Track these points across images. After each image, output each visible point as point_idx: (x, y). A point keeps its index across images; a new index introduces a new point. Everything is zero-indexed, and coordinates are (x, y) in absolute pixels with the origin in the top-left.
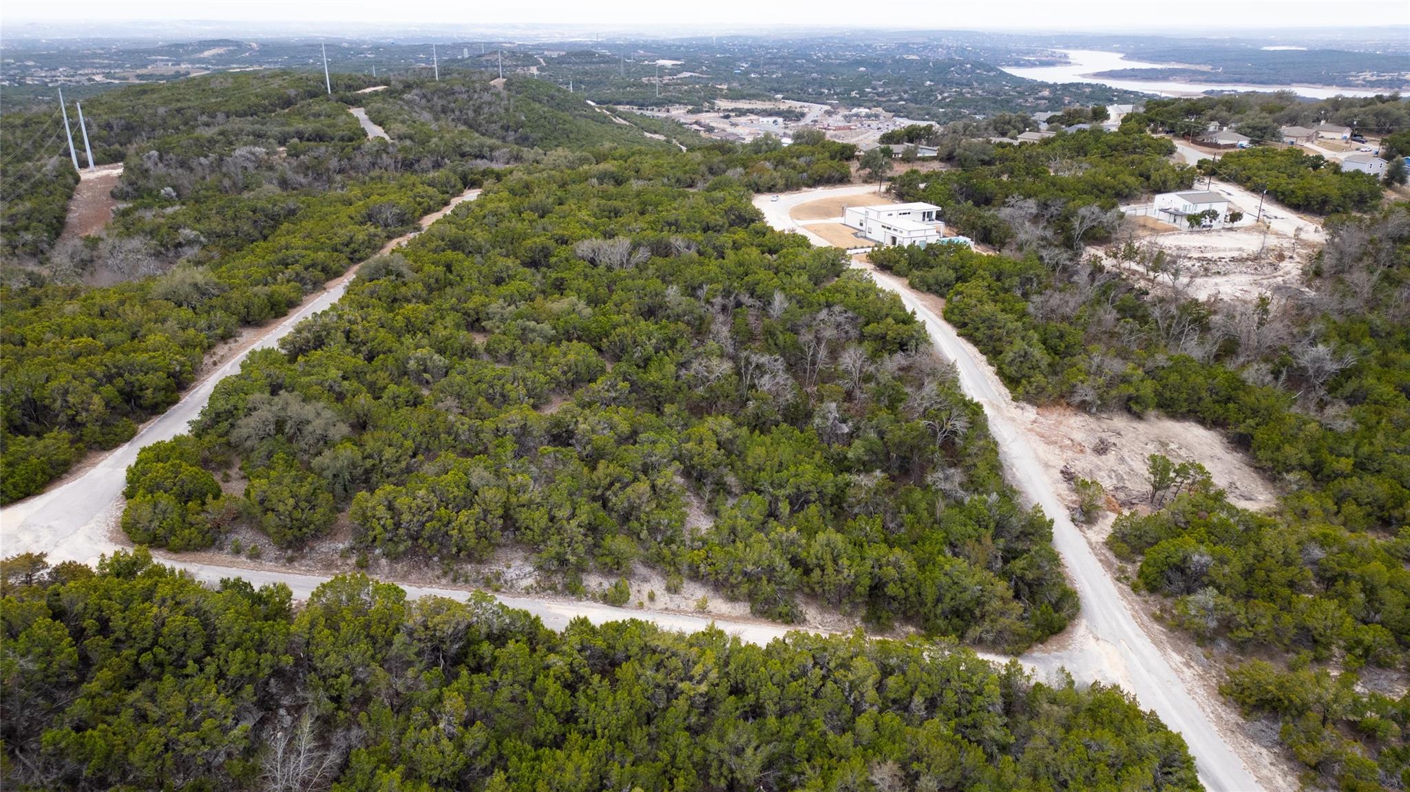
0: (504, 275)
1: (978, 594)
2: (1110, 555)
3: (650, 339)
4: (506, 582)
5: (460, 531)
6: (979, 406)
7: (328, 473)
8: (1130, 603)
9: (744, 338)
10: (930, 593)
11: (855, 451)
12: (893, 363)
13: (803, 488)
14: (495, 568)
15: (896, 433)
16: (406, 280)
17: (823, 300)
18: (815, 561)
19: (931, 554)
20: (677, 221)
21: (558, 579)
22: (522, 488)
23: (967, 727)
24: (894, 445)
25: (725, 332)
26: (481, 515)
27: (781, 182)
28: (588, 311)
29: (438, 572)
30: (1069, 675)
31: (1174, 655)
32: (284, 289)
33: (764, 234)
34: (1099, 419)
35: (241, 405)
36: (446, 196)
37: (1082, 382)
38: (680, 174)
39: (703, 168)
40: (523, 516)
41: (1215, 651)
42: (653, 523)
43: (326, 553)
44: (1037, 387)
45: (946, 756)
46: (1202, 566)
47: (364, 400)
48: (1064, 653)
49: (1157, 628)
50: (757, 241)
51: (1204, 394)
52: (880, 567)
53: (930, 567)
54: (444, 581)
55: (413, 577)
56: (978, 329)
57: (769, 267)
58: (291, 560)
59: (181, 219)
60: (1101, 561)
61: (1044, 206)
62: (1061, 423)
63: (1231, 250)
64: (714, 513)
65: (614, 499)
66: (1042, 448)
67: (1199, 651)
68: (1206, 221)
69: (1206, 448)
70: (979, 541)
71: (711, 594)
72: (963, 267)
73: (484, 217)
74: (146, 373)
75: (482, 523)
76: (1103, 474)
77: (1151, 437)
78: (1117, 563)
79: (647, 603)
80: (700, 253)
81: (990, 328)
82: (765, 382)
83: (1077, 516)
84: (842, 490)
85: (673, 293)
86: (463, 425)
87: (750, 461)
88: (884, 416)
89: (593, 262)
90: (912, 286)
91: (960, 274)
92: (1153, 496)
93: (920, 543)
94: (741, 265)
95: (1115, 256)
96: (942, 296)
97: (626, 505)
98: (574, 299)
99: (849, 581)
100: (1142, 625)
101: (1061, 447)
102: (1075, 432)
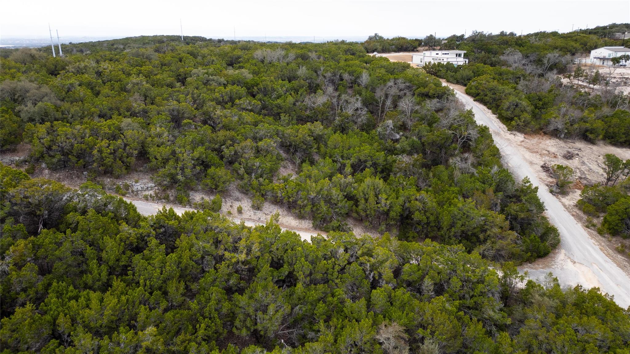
1: (482, 223)
2: (580, 212)
6: (486, 129)
8: (597, 241)
10: (446, 221)
11: (401, 144)
12: (431, 105)
13: (363, 158)
14: (127, 182)
15: (428, 137)
17: (391, 77)
18: (362, 195)
19: (448, 199)
21: (172, 193)
22: (160, 135)
23: (469, 308)
24: (429, 144)
26: (121, 146)
28: (250, 75)
30: (556, 280)
33: (364, 57)
34: (565, 142)
37: (555, 118)
40: (152, 150)
42: (249, 165)
44: (524, 122)
45: (449, 326)
49: (620, 257)
52: (410, 202)
53: (447, 204)
56: (486, 96)
60: (573, 215)
61: (526, 56)
62: (540, 143)
65: (226, 150)
66: (528, 155)
68: (623, 62)
70: (484, 192)
72: (478, 71)
77: (601, 152)
78: (585, 217)
79: (235, 213)
80: (325, 60)
81: (494, 94)
82: (349, 110)
83: (554, 189)
84: (390, 164)
85: (302, 70)
87: (329, 143)
88: (424, 127)
89: (263, 62)
90: (448, 81)
91: (476, 74)
92: (607, 184)
95: (569, 77)
96: (465, 85)
97: (233, 153)
99: (386, 209)
100: (608, 255)
101: (541, 154)
102: (550, 147)
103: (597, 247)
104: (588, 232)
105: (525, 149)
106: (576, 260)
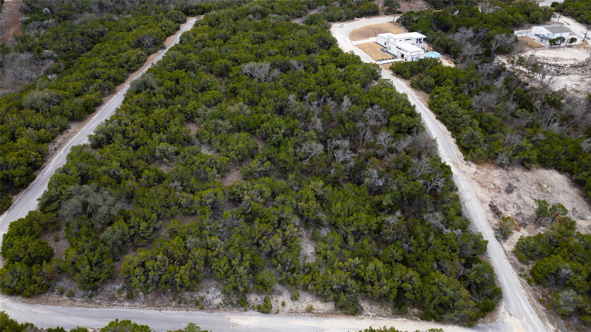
0: (206, 86)
1: (452, 296)
2: (515, 259)
3: (281, 130)
4: (207, 301)
5: (181, 278)
6: (449, 168)
7: (110, 242)
8: (526, 291)
9: (328, 121)
10: (428, 296)
11: (387, 200)
12: (405, 143)
13: (361, 228)
14: (201, 294)
15: (407, 188)
16: (155, 92)
17: (369, 101)
18: (368, 279)
19: (427, 269)
20: (293, 46)
21: (234, 299)
22: (214, 245)
24: (406, 193)
25: (319, 121)
26: (193, 266)
27: (345, 16)
28: (249, 112)
29: (171, 298)
31: (550, 325)
32: (93, 96)
33: (338, 54)
34: (507, 170)
35: (64, 192)
36: (178, 24)
38: (294, 11)
39: (305, 6)
40: (215, 263)
41: (571, 323)
42: (284, 260)
43: (110, 292)
44: (478, 154)
46: (567, 275)
47: (131, 183)
48: (493, 324)
49: (541, 307)
50: (334, 59)
51: (562, 156)
52: (403, 282)
53: (427, 278)
54: (174, 304)
55: (157, 302)
56: (447, 117)
57: (340, 77)
58: (90, 297)
59: (46, 40)
60: (511, 263)
61: (476, 31)
62: (489, 174)
63: (570, 60)
64: (314, 239)
65: (263, 246)
66: (479, 190)
67: (562, 322)
68: (558, 42)
69: (561, 186)
70: (452, 260)
71: (314, 299)
72: (438, 76)
73: (196, 42)
74: (15, 168)
75: (193, 271)
76: (510, 205)
77: (534, 181)
78: (520, 265)
79: (281, 308)
80: (305, 68)
81: (454, 117)
82: (340, 155)
83: (498, 235)
84: (380, 224)
85: (292, 97)
86: (184, 198)
88: (401, 177)
89: (251, 77)
90: (412, 86)
91: (437, 79)
92: (536, 219)
93: (421, 261)
94: (326, 76)
95: (512, 62)
96: (428, 92)
97: (270, 248)
98: (241, 103)
99: (387, 291)
100: (533, 306)
101: (489, 189)
102: (496, 179)
103: (526, 298)
104: (521, 281)
105: (477, 184)
106: (512, 313)
